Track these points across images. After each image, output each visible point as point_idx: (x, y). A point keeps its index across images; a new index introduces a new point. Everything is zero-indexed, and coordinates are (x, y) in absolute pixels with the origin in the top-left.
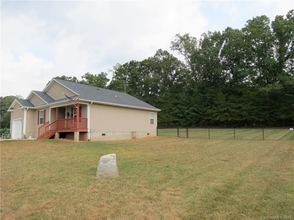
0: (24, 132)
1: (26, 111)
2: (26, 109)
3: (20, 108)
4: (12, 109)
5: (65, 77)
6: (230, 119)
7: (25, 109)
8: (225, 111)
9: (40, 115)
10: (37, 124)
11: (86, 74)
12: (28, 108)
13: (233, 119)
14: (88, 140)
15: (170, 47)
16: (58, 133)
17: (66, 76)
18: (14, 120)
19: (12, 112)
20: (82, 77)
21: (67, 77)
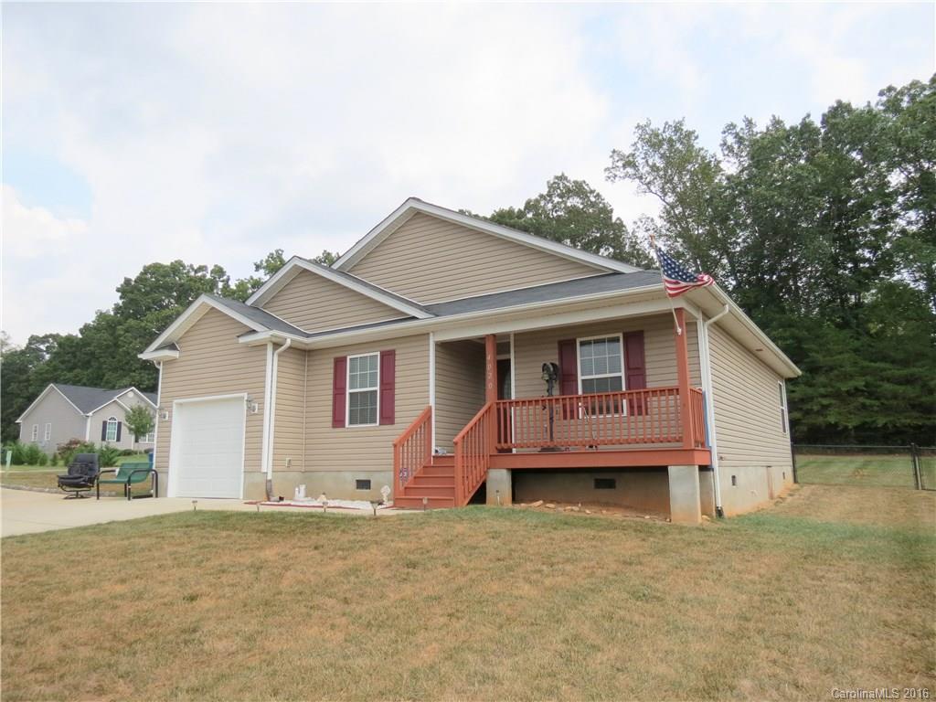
0: (267, 465)
1: (276, 358)
2: (277, 345)
3: (242, 340)
4: (172, 347)
5: (184, 267)
6: (881, 421)
7: (270, 348)
8: (857, 391)
9: (351, 377)
10: (330, 424)
11: (272, 254)
12: (288, 342)
13: (892, 418)
14: (714, 514)
15: (606, 170)
16: (508, 469)
17: (186, 263)
18: (181, 404)
19: (171, 362)
20: (258, 267)
21: (191, 266)
